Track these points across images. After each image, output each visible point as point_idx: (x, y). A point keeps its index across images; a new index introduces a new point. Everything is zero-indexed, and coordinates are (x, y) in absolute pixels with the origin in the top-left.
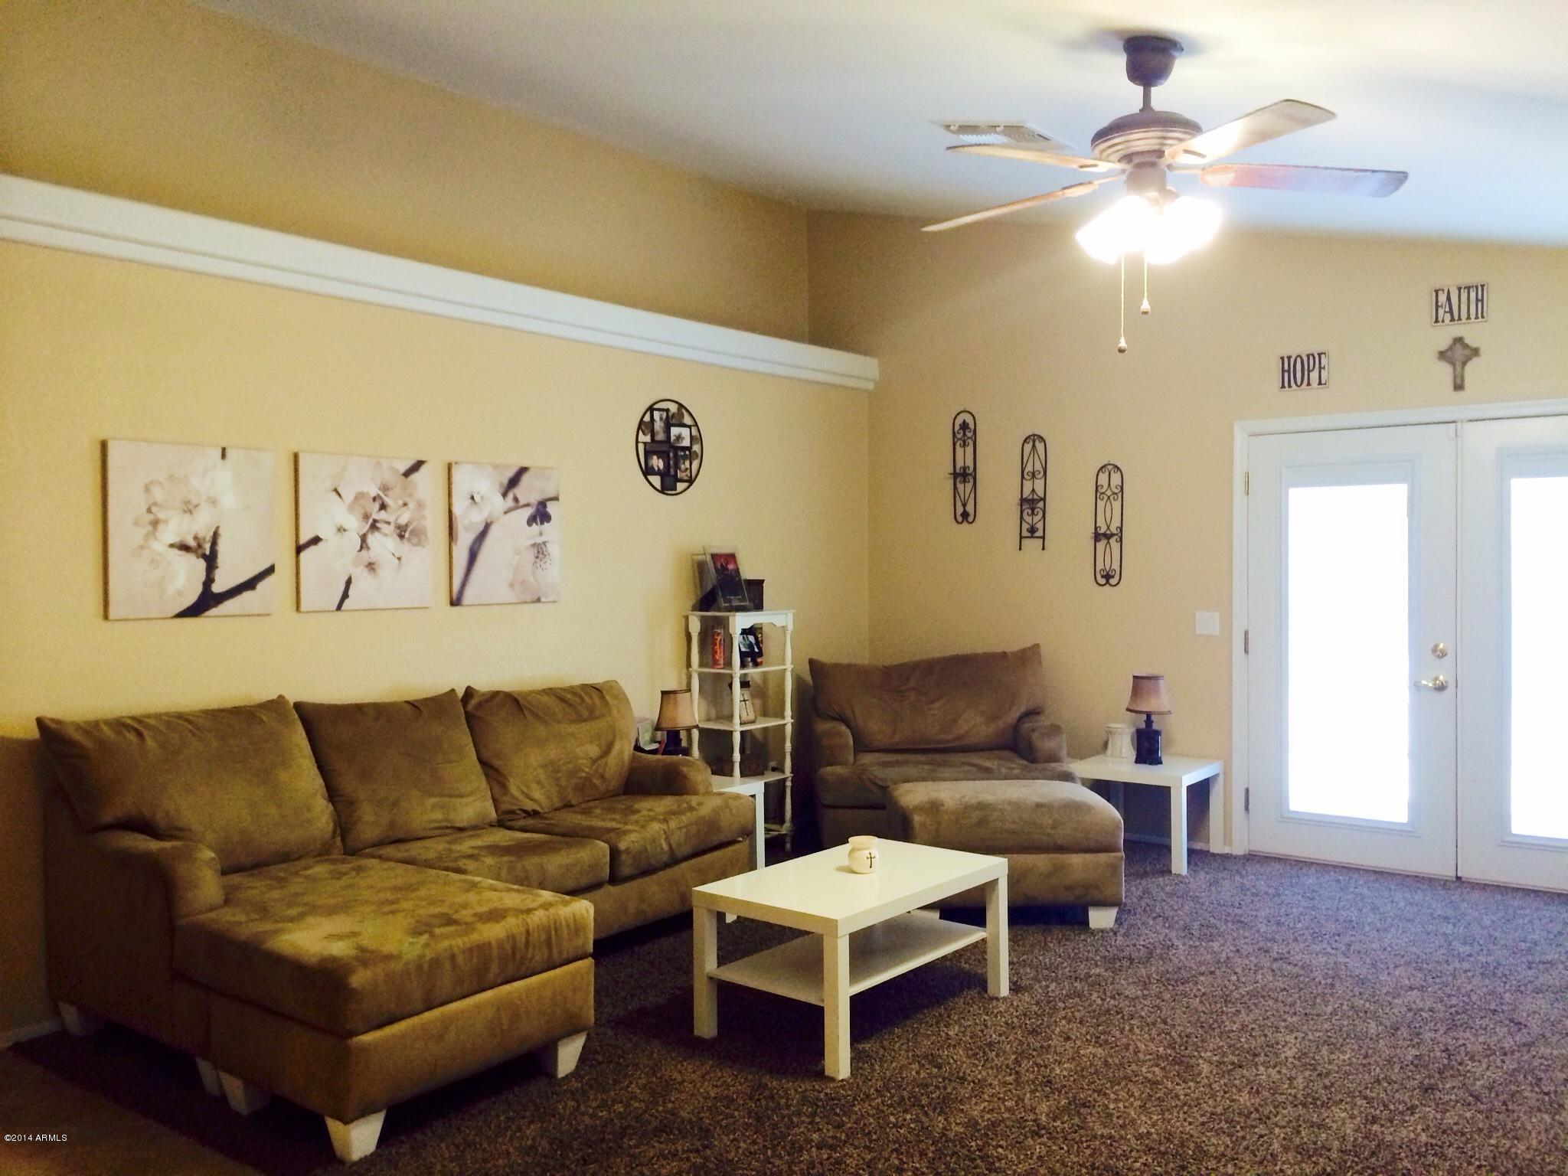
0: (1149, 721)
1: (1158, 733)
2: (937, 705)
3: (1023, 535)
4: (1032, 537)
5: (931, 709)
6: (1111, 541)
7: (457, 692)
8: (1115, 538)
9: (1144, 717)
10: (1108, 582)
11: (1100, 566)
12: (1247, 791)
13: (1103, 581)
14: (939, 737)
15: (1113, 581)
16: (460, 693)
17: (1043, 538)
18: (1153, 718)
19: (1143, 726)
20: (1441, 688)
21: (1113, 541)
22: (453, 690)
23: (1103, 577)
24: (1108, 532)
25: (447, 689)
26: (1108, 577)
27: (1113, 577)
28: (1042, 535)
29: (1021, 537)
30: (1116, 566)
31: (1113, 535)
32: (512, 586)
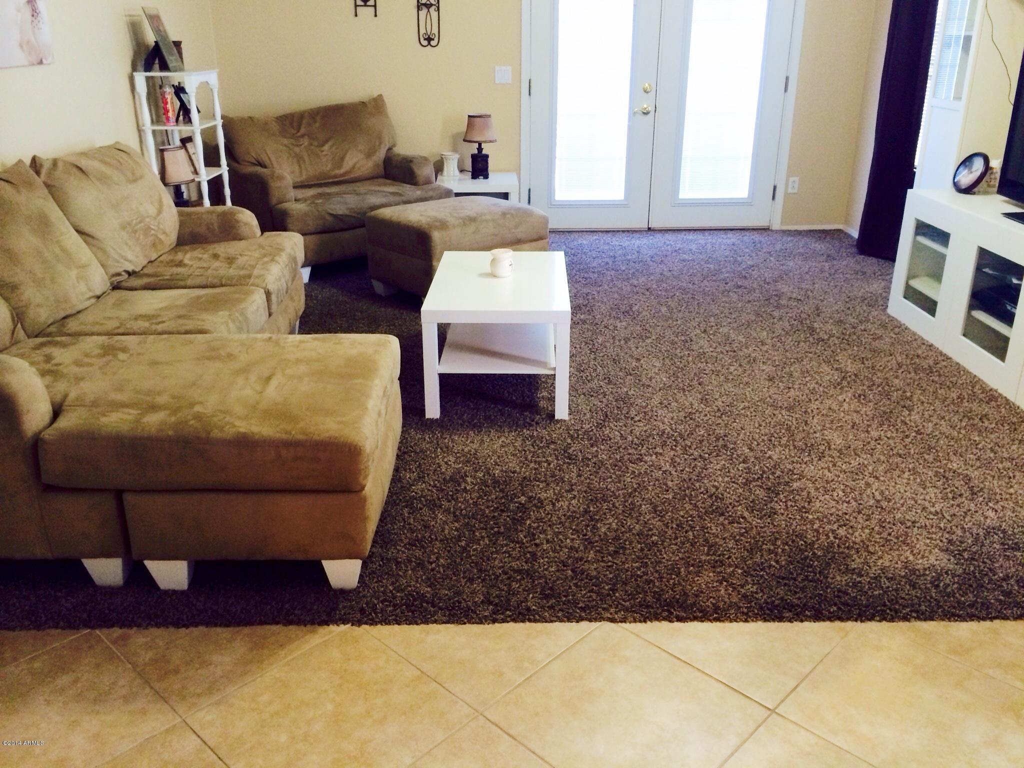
0: (480, 149)
1: (487, 156)
2: (326, 147)
3: (358, 4)
4: (365, 5)
5: (322, 151)
6: (430, 10)
7: (24, 160)
8: (433, 7)
9: (477, 145)
10: (429, 44)
11: (422, 31)
12: (530, 190)
13: (425, 43)
14: (333, 173)
15: (433, 43)
16: (28, 161)
17: (375, 6)
18: (483, 146)
19: (476, 152)
20: (646, 113)
21: (432, 9)
22: (20, 161)
23: (425, 39)
24: (428, 3)
25: (14, 161)
26: (429, 39)
27: (433, 40)
28: (373, 4)
29: (356, 6)
30: (435, 31)
31: (431, 5)
32: (21, 46)
